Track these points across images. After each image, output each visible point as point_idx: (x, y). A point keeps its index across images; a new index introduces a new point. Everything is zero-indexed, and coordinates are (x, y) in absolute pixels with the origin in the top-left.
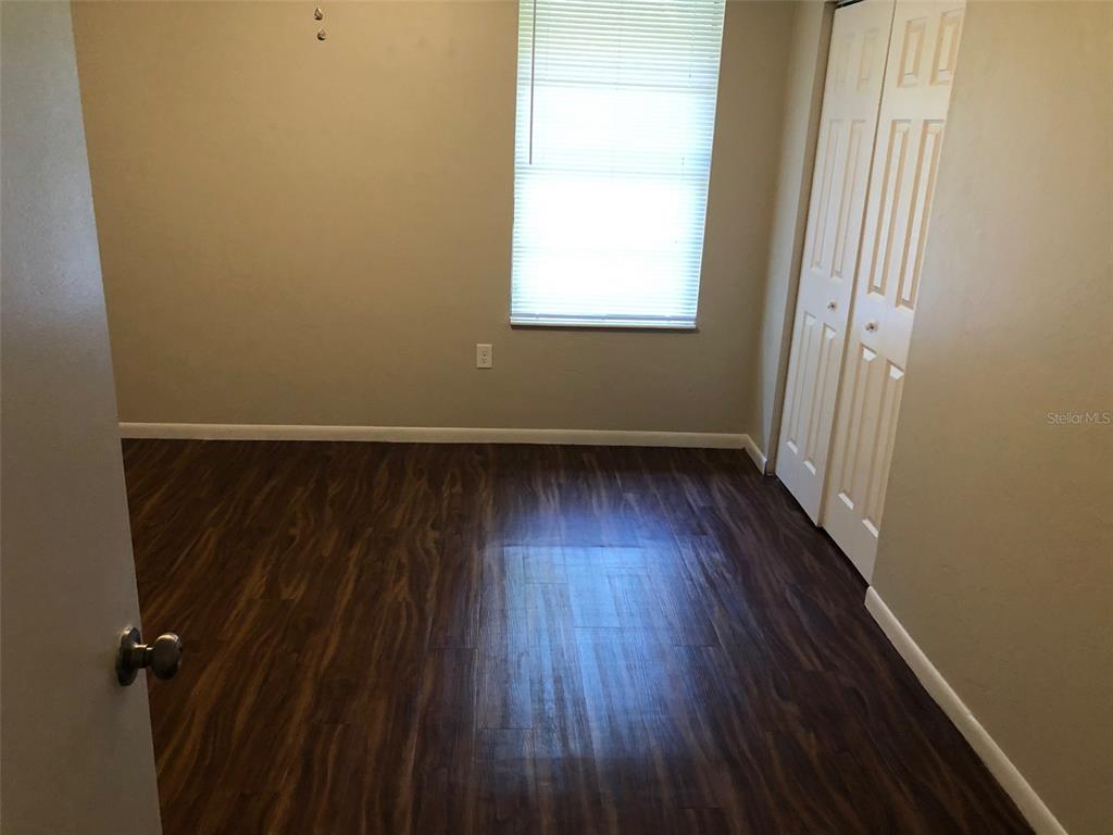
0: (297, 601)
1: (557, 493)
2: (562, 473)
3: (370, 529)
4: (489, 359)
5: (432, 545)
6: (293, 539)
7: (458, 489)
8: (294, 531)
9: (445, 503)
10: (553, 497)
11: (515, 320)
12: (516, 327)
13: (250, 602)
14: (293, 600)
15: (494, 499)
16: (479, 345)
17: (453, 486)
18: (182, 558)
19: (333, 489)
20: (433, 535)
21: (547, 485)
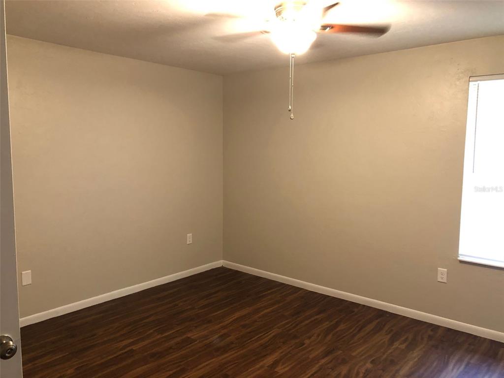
0: (280, 373)
1: (463, 367)
2: (477, 357)
3: (341, 352)
4: (445, 277)
5: (363, 371)
6: (304, 344)
7: (403, 346)
8: (307, 342)
9: (390, 351)
10: (458, 369)
11: (461, 258)
12: (461, 262)
13: (262, 367)
14: (278, 373)
15: (419, 359)
16: (439, 269)
17: (401, 344)
18: (256, 338)
19: (342, 327)
20: (369, 365)
21: (460, 361)
